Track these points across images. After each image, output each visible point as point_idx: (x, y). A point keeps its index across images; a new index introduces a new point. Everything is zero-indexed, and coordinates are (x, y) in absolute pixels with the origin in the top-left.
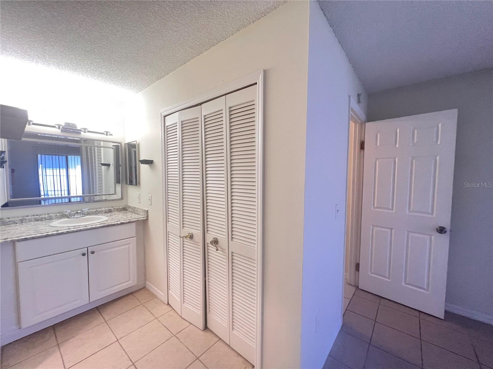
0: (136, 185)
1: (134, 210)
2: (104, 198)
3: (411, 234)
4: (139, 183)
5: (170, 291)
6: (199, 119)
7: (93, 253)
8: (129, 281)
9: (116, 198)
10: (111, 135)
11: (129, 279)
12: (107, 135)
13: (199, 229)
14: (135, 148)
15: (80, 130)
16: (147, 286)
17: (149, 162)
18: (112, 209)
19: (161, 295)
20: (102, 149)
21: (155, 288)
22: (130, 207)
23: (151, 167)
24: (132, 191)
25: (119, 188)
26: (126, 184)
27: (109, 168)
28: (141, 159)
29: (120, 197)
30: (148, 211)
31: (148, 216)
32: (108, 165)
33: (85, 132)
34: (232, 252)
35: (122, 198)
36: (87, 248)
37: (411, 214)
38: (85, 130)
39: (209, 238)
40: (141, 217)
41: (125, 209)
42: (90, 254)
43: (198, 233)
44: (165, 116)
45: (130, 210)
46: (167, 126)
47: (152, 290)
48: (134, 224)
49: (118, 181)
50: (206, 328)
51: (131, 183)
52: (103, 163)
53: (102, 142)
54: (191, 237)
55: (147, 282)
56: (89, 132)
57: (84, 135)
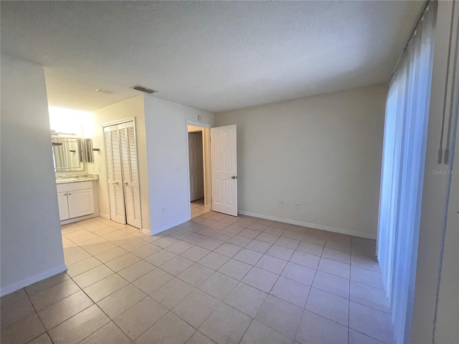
0: (92, 162)
1: (92, 176)
2: (72, 170)
3: (226, 181)
4: (93, 161)
5: (111, 213)
6: (117, 131)
7: (70, 194)
8: (90, 211)
9: (80, 170)
10: (76, 135)
11: (90, 209)
12: (73, 135)
13: (120, 179)
14: (90, 141)
15: (58, 133)
16: (101, 215)
17: (98, 150)
18: (79, 176)
19: (108, 216)
20: (70, 143)
21: (104, 214)
22: (89, 175)
23: (99, 153)
24: (90, 165)
25: (82, 164)
26: (86, 162)
27: (75, 153)
28: (94, 148)
29: (83, 169)
30: (98, 175)
31: (99, 178)
32: (74, 151)
33: (60, 134)
34: (132, 187)
35: (84, 170)
36: (67, 192)
37: (227, 171)
38: (61, 133)
39: (125, 182)
40: (96, 178)
41: (86, 176)
42: (68, 195)
43: (120, 181)
44: (104, 127)
45: (89, 176)
46: (105, 132)
47: (103, 216)
48: (91, 181)
49: (81, 161)
50: (127, 223)
51: (89, 161)
52: (70, 150)
53: (69, 139)
54: (118, 183)
55: (101, 213)
56: (62, 134)
57: (60, 136)
